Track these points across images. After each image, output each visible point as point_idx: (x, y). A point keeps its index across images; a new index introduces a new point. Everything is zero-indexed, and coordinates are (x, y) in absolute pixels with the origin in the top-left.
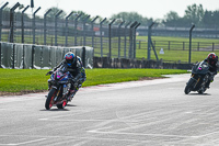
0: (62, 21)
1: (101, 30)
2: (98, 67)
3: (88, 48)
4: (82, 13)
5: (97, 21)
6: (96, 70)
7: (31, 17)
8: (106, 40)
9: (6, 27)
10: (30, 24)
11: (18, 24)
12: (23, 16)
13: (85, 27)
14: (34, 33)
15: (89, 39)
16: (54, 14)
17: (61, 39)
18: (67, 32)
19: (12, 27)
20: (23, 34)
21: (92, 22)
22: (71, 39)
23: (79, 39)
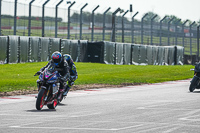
0: (157, 24)
1: (191, 31)
2: (187, 64)
3: (179, 47)
4: (174, 17)
5: (187, 24)
6: (186, 66)
7: (130, 20)
8: (195, 40)
9: (109, 29)
10: (129, 26)
11: (119, 26)
12: (123, 20)
13: (177, 29)
14: (133, 34)
15: (180, 40)
16: (150, 18)
17: (156, 39)
18: (161, 34)
19: (114, 29)
20: (123, 34)
21: (183, 25)
22: (164, 39)
23: (171, 40)
